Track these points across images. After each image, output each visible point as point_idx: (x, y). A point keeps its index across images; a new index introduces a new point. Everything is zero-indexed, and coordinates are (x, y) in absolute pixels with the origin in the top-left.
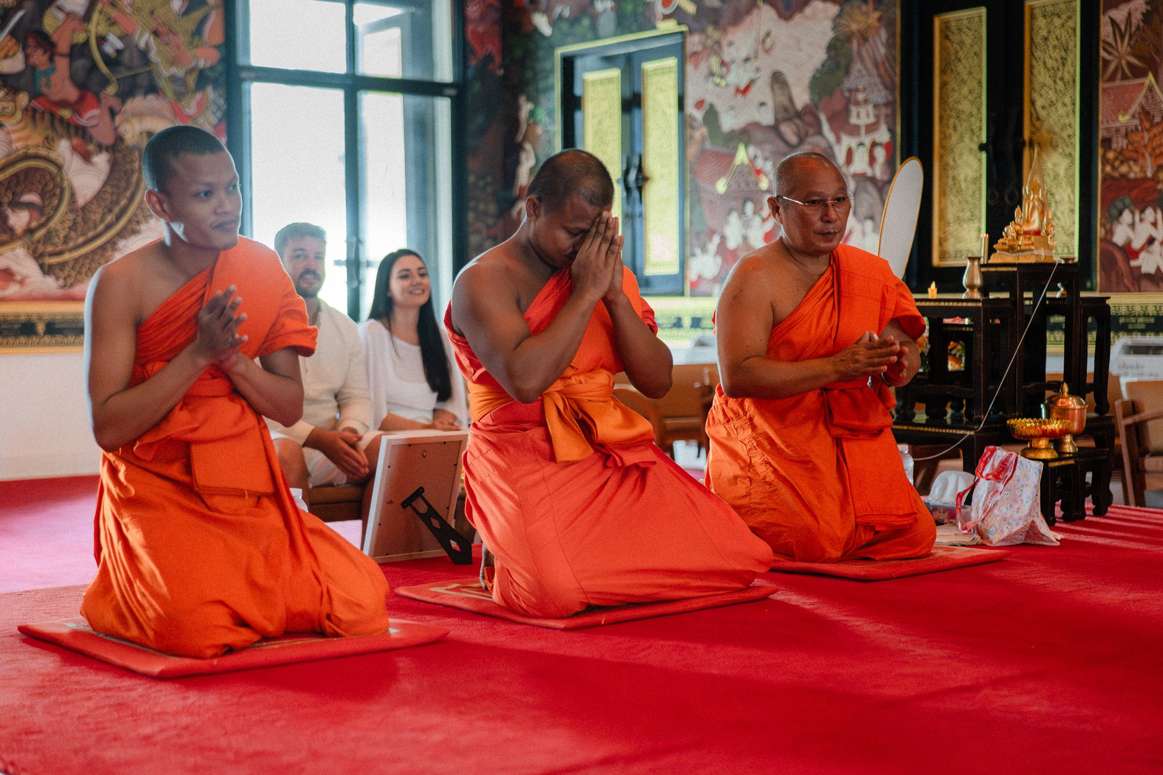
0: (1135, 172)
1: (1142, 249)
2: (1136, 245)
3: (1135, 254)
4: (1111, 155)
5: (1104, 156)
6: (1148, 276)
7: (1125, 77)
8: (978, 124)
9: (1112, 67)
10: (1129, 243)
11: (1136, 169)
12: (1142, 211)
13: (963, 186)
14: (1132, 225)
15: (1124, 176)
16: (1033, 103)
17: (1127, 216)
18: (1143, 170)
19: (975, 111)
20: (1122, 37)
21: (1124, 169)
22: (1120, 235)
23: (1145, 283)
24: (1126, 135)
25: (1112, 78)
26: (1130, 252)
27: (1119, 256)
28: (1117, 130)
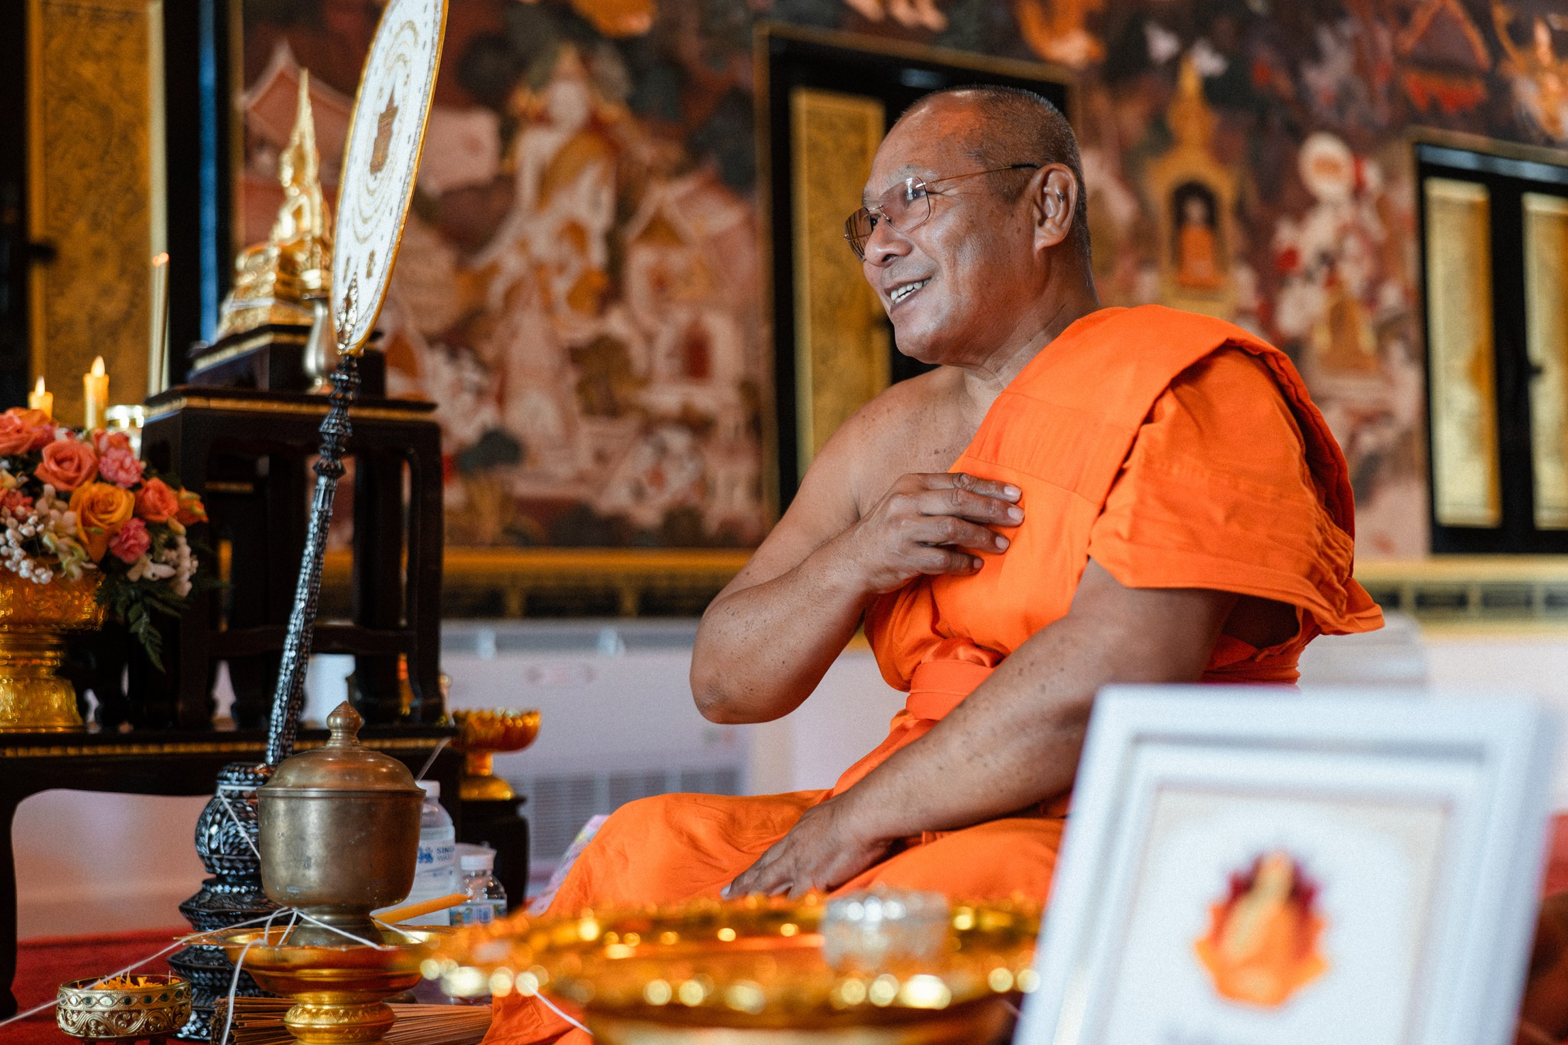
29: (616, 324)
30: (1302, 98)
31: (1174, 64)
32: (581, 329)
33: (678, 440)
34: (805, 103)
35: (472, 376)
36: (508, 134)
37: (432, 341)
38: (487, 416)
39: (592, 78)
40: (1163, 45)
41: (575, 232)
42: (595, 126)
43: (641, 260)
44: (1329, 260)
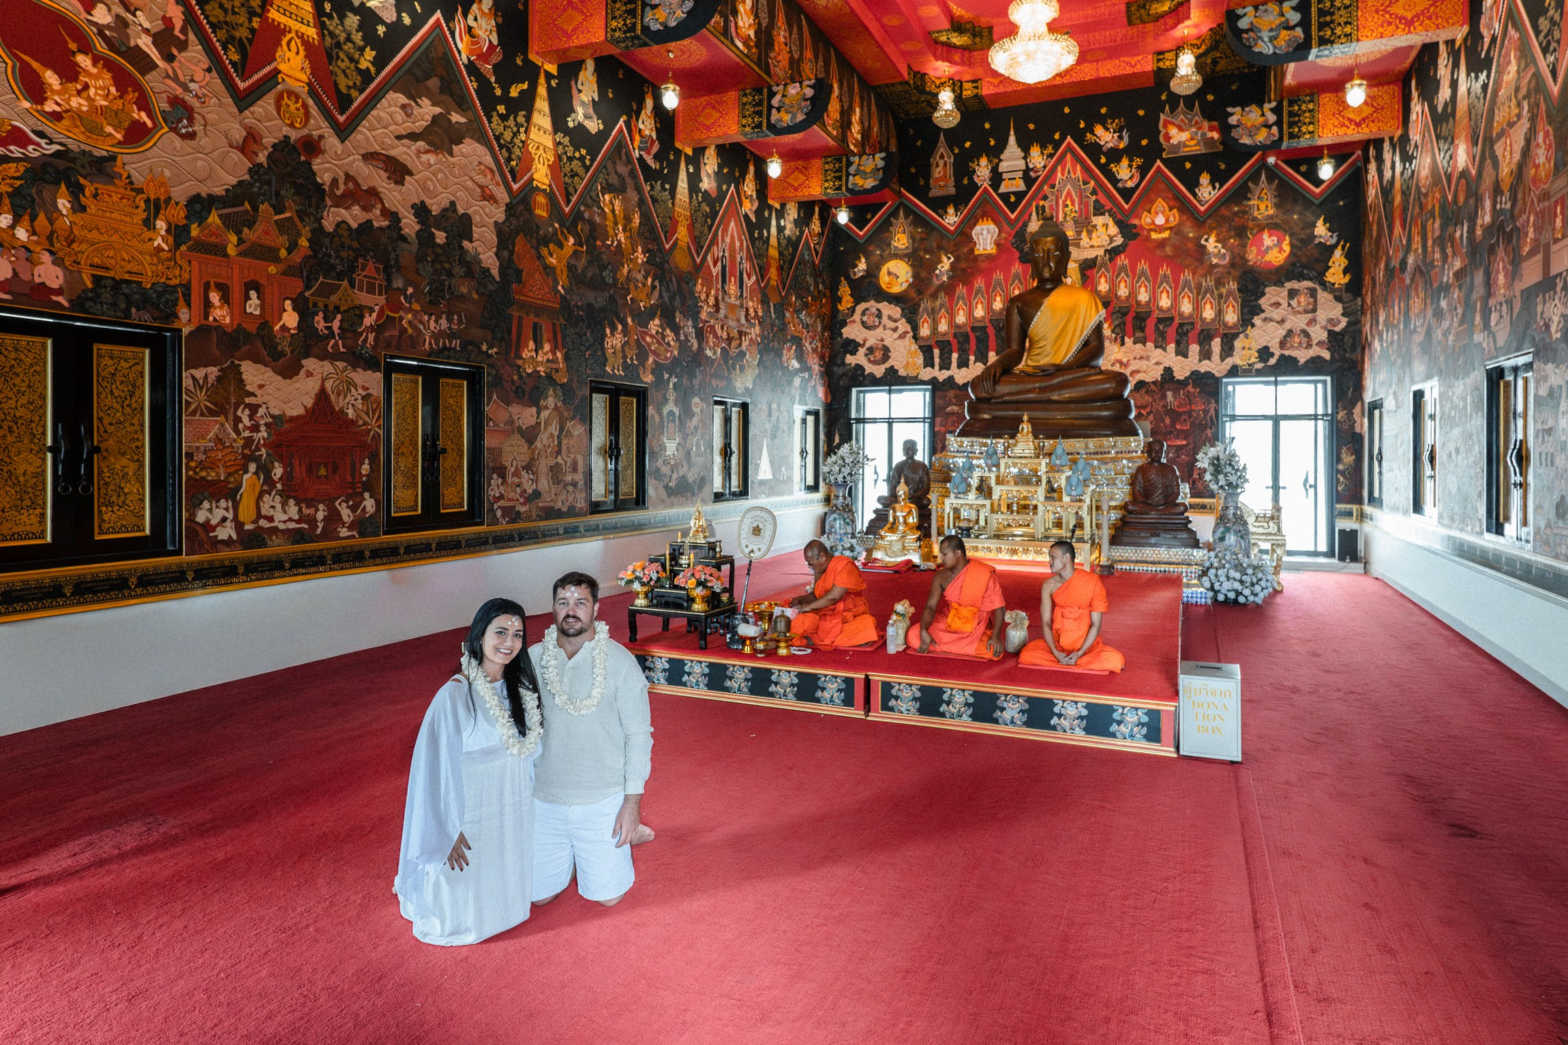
0: (212, 476)
1: (218, 525)
2: (214, 522)
3: (214, 528)
4: (193, 464)
5: (187, 465)
6: (222, 541)
7: (202, 414)
8: (41, 430)
9: (193, 407)
10: (208, 521)
11: (213, 474)
12: (218, 501)
13: (21, 479)
14: (210, 510)
15: (203, 478)
16: (100, 419)
17: (206, 505)
18: (218, 474)
19: (36, 419)
20: (201, 388)
21: (203, 474)
22: (201, 517)
23: (220, 546)
24: (205, 452)
25: (194, 413)
26: (207, 527)
27: (199, 529)
28: (198, 448)
29: (559, 459)
30: (692, 387)
31: (669, 379)
32: (552, 463)
33: (571, 488)
34: (594, 395)
35: (531, 476)
36: (539, 413)
37: (523, 468)
38: (534, 486)
39: (556, 396)
40: (666, 376)
41: (552, 435)
42: (556, 408)
43: (564, 442)
44: (696, 428)
